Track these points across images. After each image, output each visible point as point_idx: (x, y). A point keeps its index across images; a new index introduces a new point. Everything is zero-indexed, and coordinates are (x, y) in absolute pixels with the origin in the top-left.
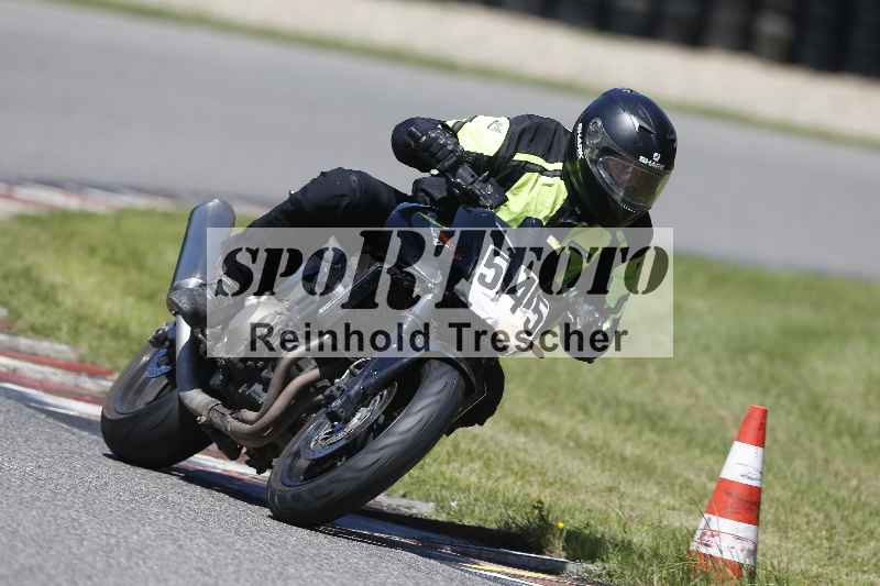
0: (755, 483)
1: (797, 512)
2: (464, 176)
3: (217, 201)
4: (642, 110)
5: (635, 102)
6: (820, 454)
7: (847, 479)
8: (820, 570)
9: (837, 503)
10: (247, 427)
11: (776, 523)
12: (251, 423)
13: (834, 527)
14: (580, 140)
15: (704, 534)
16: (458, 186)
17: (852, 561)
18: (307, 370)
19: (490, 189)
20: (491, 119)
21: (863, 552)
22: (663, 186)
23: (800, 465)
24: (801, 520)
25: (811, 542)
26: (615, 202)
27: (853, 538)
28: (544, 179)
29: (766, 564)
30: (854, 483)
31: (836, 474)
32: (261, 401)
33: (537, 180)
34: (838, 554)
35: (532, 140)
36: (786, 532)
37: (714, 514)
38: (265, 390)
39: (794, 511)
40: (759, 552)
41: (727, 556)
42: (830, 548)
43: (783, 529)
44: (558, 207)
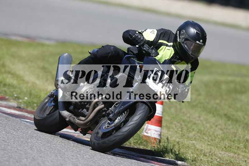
0: (160, 115)
1: (172, 124)
2: (146, 47)
3: (67, 54)
4: (197, 28)
5: (195, 25)
6: (179, 107)
7: (186, 114)
8: (179, 140)
9: (184, 121)
10: (82, 122)
11: (166, 126)
12: (83, 121)
13: (183, 128)
14: (178, 36)
15: (146, 130)
16: (145, 50)
17: (188, 138)
18: (100, 105)
19: (154, 51)
20: (152, 30)
21: (191, 135)
22: (203, 50)
23: (173, 110)
24: (174, 126)
25: (177, 132)
26: (189, 55)
27: (188, 131)
28: (167, 48)
29: (164, 138)
30: (188, 115)
31: (184, 113)
32: (86, 114)
33: (165, 48)
34: (184, 135)
35: (164, 36)
36: (169, 129)
37: (149, 124)
38: (87, 111)
39: (171, 123)
40: (162, 135)
41: (153, 136)
42: (182, 134)
43: (168, 128)
44: (171, 56)
